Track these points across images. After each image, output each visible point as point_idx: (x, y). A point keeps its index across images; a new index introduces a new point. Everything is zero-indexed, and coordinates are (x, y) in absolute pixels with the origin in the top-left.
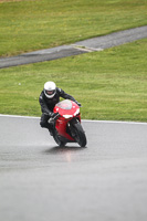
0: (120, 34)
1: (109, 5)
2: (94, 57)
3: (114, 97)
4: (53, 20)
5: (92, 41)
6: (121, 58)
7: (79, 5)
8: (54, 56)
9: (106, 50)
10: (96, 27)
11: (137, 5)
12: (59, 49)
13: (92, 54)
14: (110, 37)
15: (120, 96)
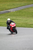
0: (19, 8)
1: (16, 1)
2: (13, 13)
3: (17, 22)
4: (4, 5)
5: (12, 9)
6: (19, 13)
7: (10, 1)
8: (4, 13)
9: (16, 11)
10: (13, 6)
11: (22, 1)
12: (5, 11)
13: (12, 12)
14: (17, 8)
15: (19, 22)
